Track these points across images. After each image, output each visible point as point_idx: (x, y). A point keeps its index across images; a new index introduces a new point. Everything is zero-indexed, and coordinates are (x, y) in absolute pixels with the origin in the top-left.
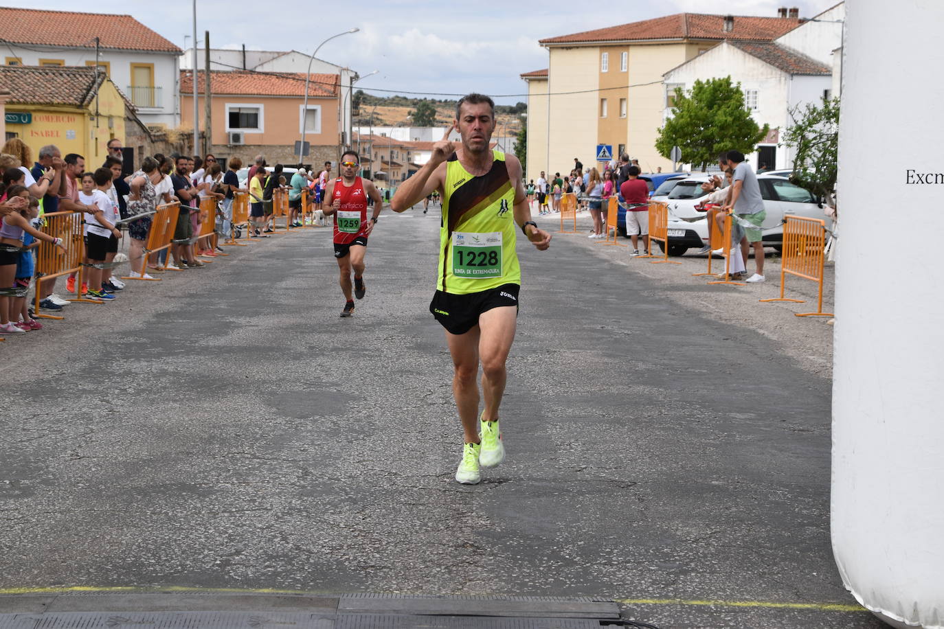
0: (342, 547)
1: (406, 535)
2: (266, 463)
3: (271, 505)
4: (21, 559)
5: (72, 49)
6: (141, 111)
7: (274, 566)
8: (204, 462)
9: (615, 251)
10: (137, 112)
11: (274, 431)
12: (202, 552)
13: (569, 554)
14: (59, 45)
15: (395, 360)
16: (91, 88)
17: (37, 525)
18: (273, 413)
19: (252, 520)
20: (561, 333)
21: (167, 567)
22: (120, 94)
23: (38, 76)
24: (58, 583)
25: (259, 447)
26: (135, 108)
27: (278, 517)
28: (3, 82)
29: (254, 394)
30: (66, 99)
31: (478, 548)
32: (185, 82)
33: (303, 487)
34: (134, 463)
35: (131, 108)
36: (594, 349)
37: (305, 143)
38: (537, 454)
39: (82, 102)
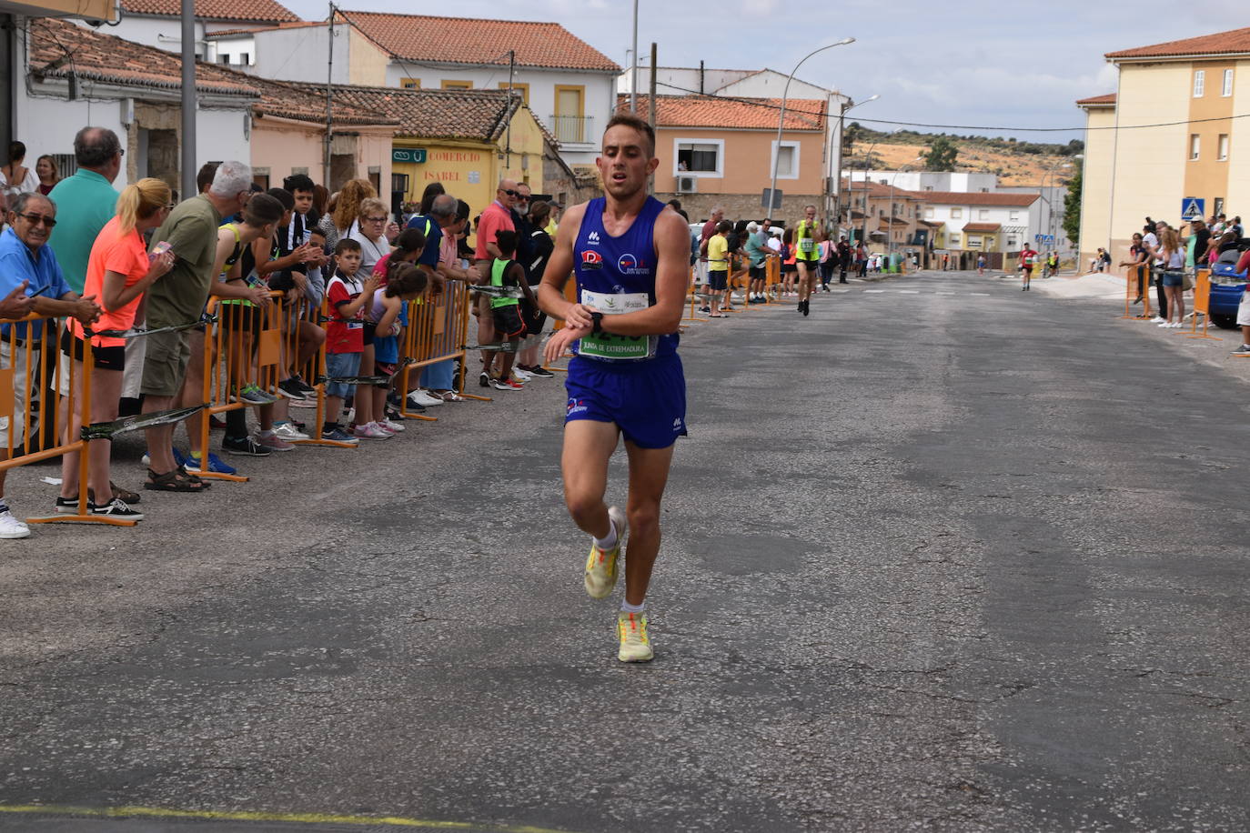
0: (776, 776)
1: (873, 764)
2: (678, 640)
3: (680, 706)
4: (323, 768)
5: (482, 67)
6: (565, 147)
7: (674, 803)
8: (593, 635)
9: (1205, 346)
10: (560, 149)
11: (695, 592)
12: (573, 774)
13: (1123, 812)
14: (467, 62)
15: (876, 493)
16: (502, 116)
17: (352, 717)
18: (698, 565)
19: (650, 728)
20: (1120, 464)
21: (521, 795)
22: (538, 124)
23: (436, 102)
24: (365, 810)
25: (672, 615)
26: (558, 144)
27: (688, 725)
28: (394, 109)
29: (674, 536)
30: (470, 131)
31: (980, 791)
32: (623, 109)
33: (729, 680)
34: (497, 631)
35: (552, 143)
36: (1168, 488)
37: (776, 191)
38: (1078, 646)
39: (489, 135)
